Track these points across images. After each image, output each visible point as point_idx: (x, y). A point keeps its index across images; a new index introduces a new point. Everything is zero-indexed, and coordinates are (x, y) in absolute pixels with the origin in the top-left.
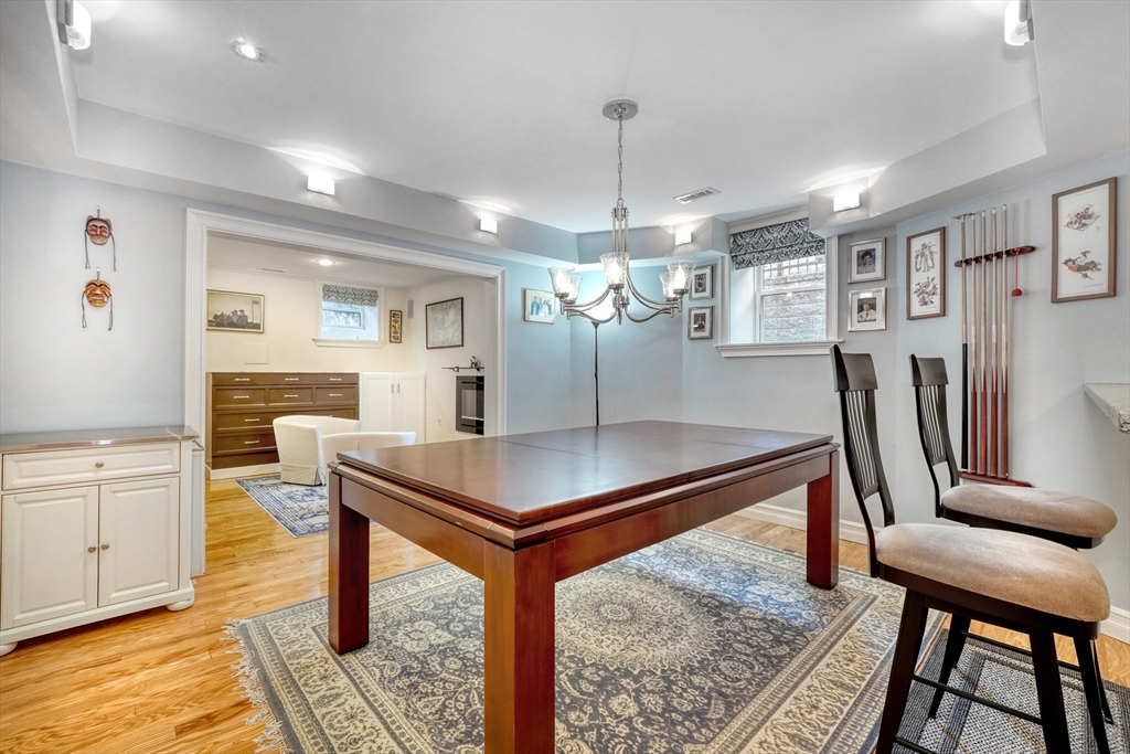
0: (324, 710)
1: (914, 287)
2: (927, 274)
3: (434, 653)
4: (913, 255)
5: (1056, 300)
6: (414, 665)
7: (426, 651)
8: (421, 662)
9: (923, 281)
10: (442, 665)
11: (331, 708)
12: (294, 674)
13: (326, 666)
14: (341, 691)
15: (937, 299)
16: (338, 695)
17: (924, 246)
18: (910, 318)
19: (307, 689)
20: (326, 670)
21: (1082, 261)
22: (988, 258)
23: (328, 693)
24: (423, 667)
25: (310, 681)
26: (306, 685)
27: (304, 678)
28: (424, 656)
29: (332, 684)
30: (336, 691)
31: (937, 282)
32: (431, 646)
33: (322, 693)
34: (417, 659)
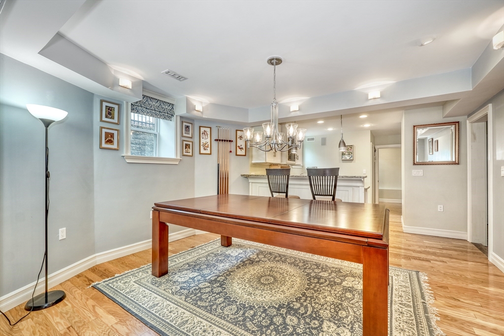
0: (408, 303)
1: (202, 144)
2: (206, 140)
3: (343, 323)
4: (201, 133)
5: (236, 155)
6: (357, 326)
7: (344, 327)
8: (353, 325)
9: (205, 142)
10: (347, 317)
11: (406, 302)
12: (415, 323)
13: (398, 316)
14: (399, 304)
15: (209, 149)
16: (400, 304)
17: (205, 131)
18: (200, 154)
19: (412, 314)
20: (399, 315)
21: (241, 147)
22: (225, 141)
23: (404, 307)
24: (355, 322)
25: (408, 316)
26: (411, 316)
27: (411, 318)
28: (348, 325)
29: (400, 308)
30: (400, 305)
31: (209, 143)
32: (338, 327)
33: (406, 308)
34: (352, 328)
